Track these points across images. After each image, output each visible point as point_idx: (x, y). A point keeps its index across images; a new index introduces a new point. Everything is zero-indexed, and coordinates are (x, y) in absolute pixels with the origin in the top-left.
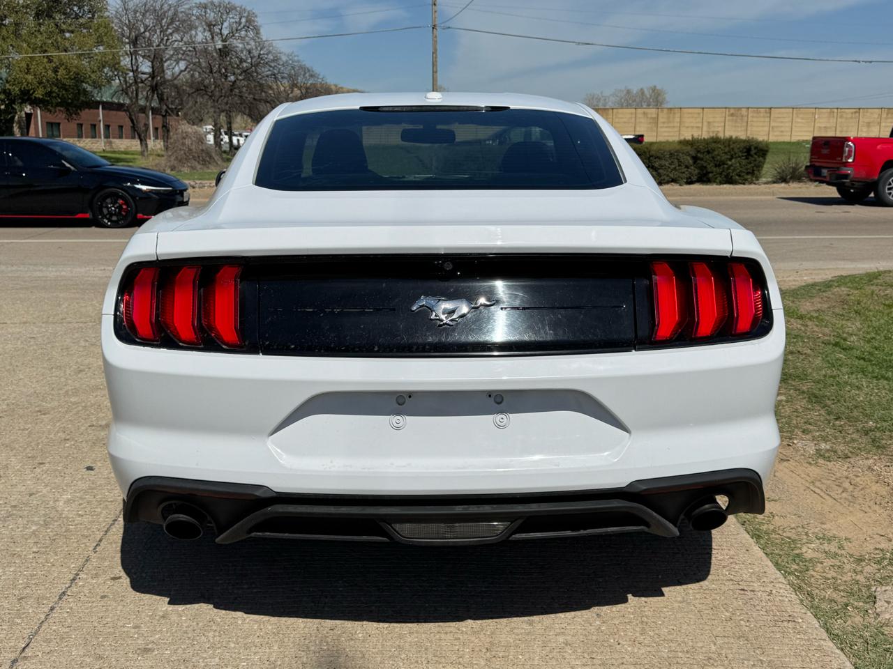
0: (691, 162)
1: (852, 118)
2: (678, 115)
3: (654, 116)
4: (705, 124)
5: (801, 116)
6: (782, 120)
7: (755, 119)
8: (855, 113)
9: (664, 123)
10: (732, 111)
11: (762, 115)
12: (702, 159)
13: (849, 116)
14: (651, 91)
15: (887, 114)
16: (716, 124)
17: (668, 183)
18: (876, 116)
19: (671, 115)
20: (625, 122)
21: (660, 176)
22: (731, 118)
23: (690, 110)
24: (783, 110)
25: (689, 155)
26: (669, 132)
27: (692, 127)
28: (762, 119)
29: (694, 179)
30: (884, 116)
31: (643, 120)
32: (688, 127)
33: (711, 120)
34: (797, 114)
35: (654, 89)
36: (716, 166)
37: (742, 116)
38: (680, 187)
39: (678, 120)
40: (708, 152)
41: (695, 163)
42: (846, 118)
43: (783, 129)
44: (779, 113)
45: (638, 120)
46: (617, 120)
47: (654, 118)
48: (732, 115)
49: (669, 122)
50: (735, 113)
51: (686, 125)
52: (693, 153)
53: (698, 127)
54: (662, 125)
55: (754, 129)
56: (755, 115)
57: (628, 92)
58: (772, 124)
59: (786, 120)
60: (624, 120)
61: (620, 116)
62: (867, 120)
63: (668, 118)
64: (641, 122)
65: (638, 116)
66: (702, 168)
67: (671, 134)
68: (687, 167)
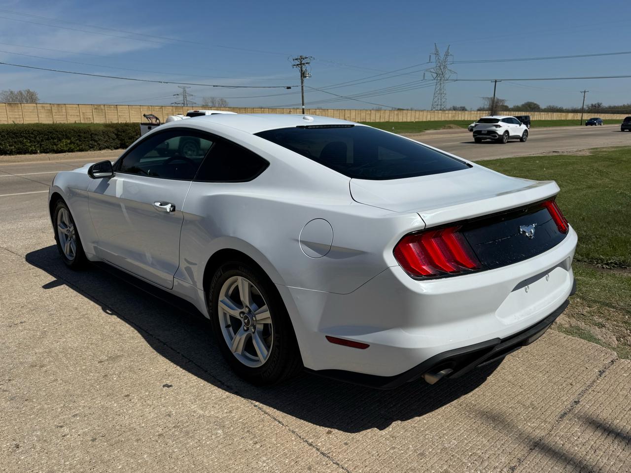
0: (115, 137)
1: (159, 111)
2: (64, 108)
3: (50, 108)
4: (81, 114)
5: (133, 110)
6: (124, 112)
7: (109, 111)
8: (160, 108)
9: (56, 113)
10: (96, 107)
11: (112, 109)
12: (121, 135)
13: (158, 110)
14: (26, 92)
15: (176, 109)
16: (88, 114)
17: (104, 149)
18: (170, 110)
19: (60, 108)
20: (31, 112)
21: (100, 145)
22: (95, 110)
23: (71, 106)
24: (123, 107)
25: (113, 133)
26: (60, 118)
27: (74, 115)
28: (113, 111)
29: (119, 146)
30: (174, 110)
31: (42, 111)
32: (71, 115)
33: (84, 111)
34: (131, 108)
35: (28, 92)
36: (129, 139)
37: (102, 109)
38: (111, 151)
39: (64, 111)
40: (124, 131)
41: (117, 137)
42: (157, 111)
43: (125, 117)
44: (121, 108)
45: (39, 111)
46: (25, 110)
47: (49, 110)
48: (96, 109)
49: (59, 112)
50: (97, 107)
51: (70, 114)
52: (116, 132)
53: (77, 115)
54: (55, 114)
55: (110, 117)
56: (109, 109)
57: (12, 92)
58: (119, 114)
59: (126, 112)
60: (30, 111)
61: (27, 108)
62: (166, 112)
63: (58, 110)
64: (41, 112)
65: (39, 108)
66: (122, 140)
67: (63, 119)
68: (114, 140)
